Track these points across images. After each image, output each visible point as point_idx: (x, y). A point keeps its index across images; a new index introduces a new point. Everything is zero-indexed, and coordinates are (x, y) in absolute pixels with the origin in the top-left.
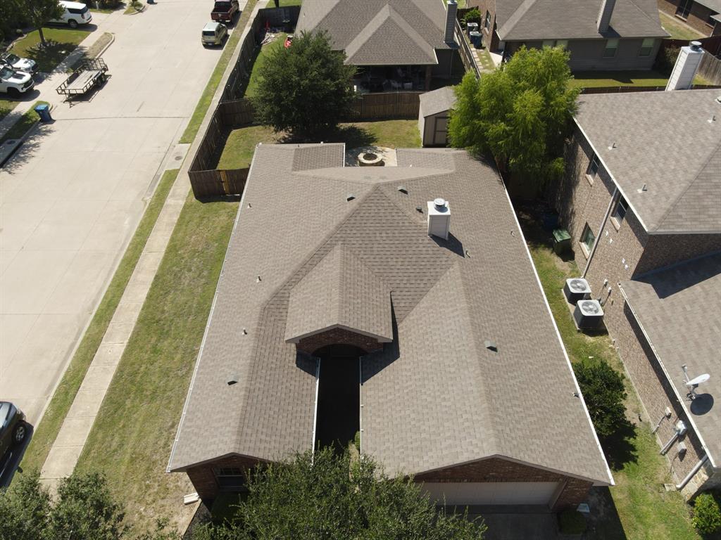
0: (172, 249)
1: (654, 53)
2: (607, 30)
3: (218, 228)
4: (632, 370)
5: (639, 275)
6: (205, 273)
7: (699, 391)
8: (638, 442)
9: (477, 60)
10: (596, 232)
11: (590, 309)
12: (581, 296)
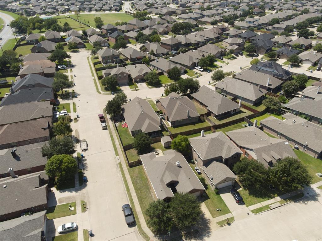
0: (132, 177)
1: (198, 119)
2: (189, 117)
4: (206, 178)
5: (203, 165)
7: (212, 178)
8: (208, 186)
9: (165, 123)
10: (197, 160)
11: (199, 171)
12: (197, 170)
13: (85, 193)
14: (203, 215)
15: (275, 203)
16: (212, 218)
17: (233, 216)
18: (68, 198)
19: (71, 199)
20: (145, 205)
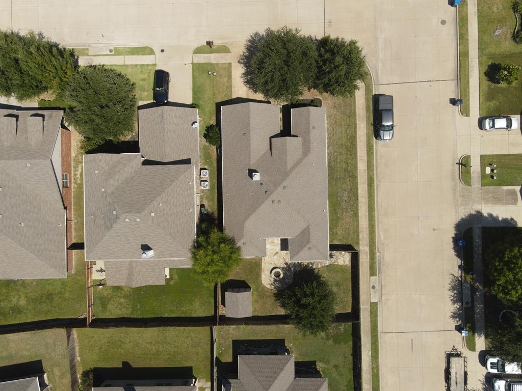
0: (356, 215)
3: (340, 225)
6: (339, 199)
13: (461, 204)
14: (246, 74)
15: (96, 55)
16: (233, 65)
17: (194, 55)
18: (497, 200)
19: (490, 195)
20: (346, 130)
